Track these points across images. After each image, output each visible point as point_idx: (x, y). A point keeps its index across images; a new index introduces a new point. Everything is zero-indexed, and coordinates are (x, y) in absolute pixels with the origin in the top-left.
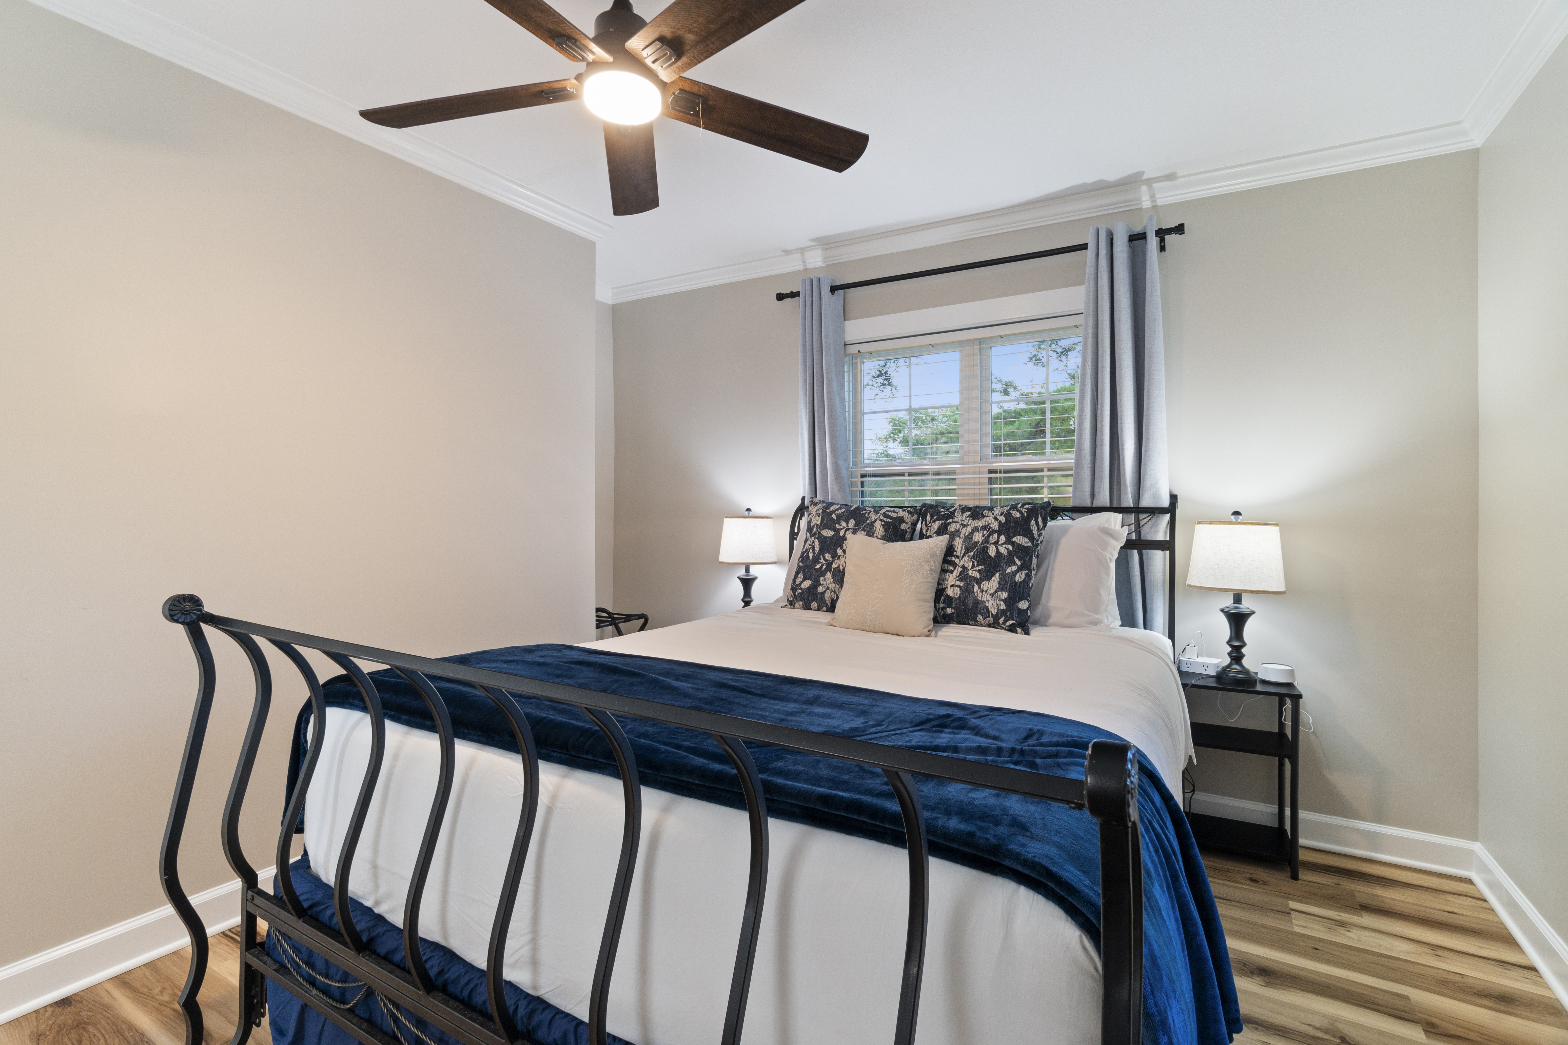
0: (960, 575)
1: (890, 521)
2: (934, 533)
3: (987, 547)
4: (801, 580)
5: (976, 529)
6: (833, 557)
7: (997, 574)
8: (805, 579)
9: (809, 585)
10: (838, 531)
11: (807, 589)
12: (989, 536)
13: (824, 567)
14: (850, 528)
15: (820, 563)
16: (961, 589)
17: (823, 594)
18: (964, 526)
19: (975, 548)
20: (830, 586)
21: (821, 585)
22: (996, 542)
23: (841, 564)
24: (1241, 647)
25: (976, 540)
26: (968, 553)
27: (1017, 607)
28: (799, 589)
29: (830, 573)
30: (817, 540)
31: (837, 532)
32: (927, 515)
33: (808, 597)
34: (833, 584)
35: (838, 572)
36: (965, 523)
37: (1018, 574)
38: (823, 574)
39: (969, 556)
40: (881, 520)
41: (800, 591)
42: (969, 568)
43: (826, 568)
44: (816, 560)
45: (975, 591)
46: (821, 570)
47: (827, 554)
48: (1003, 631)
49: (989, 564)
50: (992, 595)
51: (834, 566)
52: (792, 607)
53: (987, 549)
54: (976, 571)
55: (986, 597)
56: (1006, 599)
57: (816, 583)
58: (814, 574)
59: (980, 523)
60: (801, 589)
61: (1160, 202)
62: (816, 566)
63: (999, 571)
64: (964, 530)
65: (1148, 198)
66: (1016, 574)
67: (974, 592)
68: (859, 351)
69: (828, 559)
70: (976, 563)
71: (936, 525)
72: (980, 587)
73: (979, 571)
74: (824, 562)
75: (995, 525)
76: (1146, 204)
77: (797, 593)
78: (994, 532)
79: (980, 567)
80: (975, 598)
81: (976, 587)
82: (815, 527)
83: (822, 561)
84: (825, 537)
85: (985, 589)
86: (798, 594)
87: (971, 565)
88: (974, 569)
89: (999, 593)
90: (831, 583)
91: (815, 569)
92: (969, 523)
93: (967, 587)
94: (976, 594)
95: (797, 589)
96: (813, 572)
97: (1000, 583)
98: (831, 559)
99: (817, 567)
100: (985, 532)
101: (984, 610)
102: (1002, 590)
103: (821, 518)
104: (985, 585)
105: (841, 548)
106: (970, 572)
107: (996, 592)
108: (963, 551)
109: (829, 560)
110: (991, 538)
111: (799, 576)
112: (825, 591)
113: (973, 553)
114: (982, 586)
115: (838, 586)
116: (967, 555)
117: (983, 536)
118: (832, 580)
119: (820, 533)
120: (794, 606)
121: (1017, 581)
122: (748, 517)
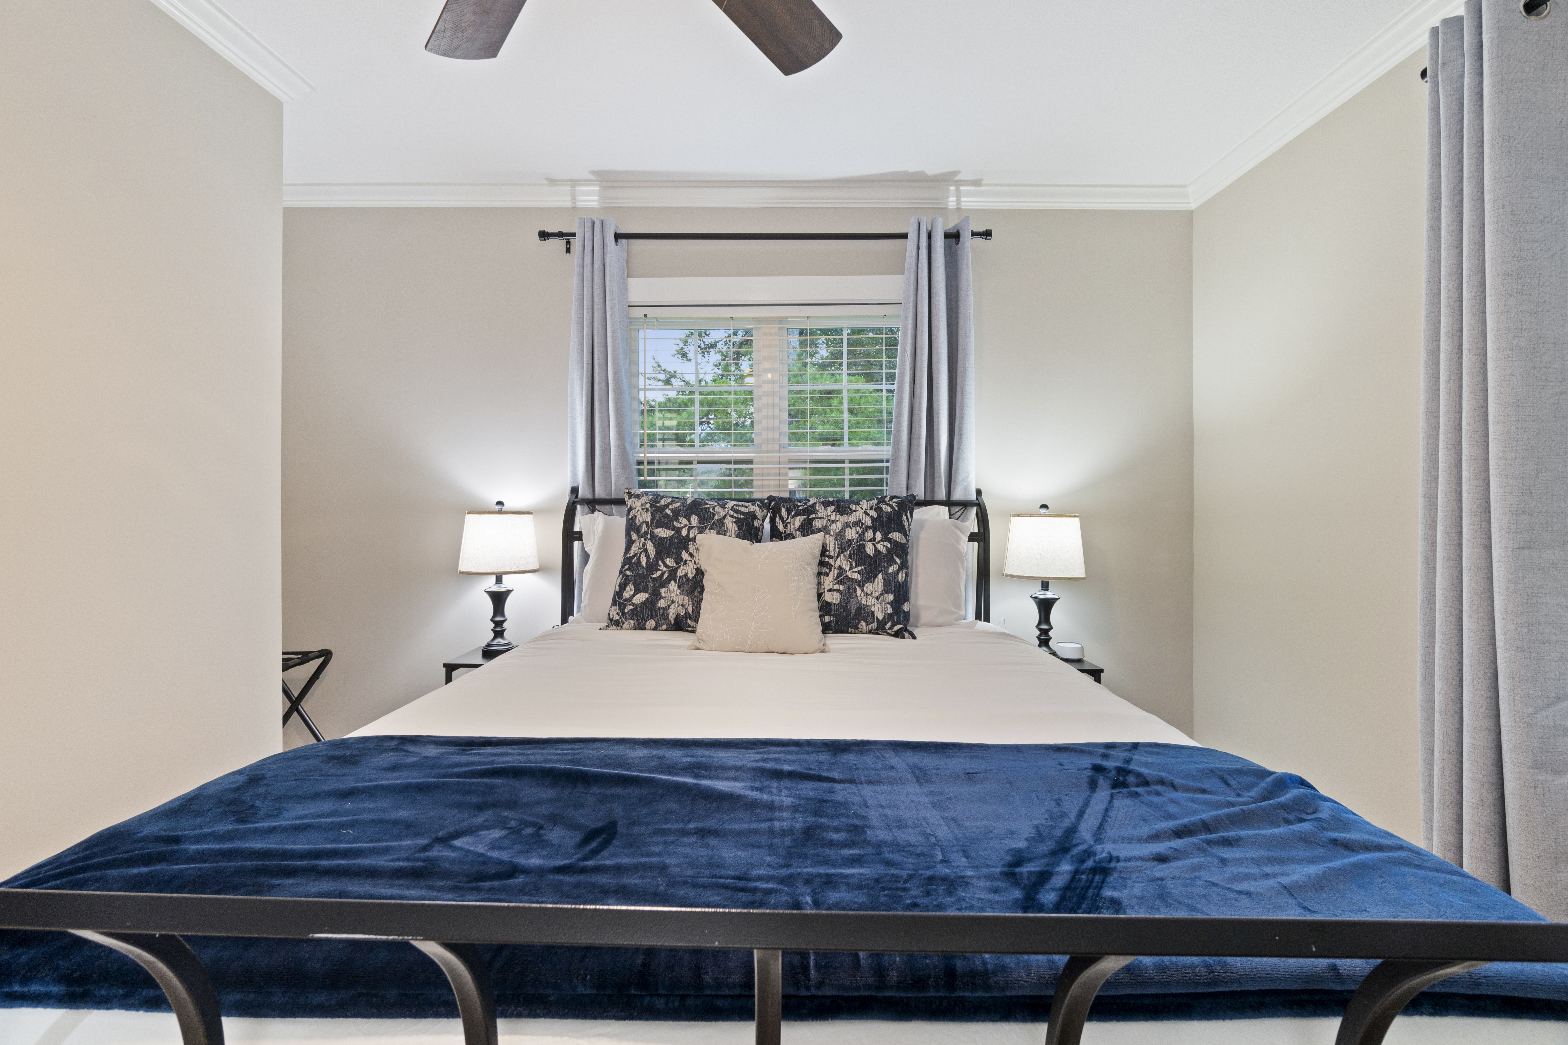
0: (838, 577)
1: (742, 517)
2: (797, 530)
3: (864, 545)
4: (632, 593)
5: (847, 525)
6: (677, 563)
7: (880, 575)
8: (637, 591)
9: (644, 599)
10: (678, 530)
11: (641, 603)
12: (863, 533)
13: (666, 575)
14: (694, 527)
15: (660, 570)
16: (841, 594)
17: (666, 609)
18: (833, 522)
19: (850, 546)
20: (676, 599)
21: (663, 598)
22: (873, 540)
23: (689, 571)
24: (1048, 630)
25: (850, 538)
26: (843, 552)
27: (902, 609)
28: (630, 605)
29: (675, 582)
30: (649, 542)
31: (677, 530)
32: (781, 510)
33: (643, 614)
34: (680, 596)
35: (686, 581)
36: (833, 519)
37: (900, 574)
38: (665, 584)
39: (845, 556)
40: (731, 516)
41: (631, 607)
42: (847, 569)
43: (668, 576)
44: (652, 567)
45: (858, 594)
46: (661, 579)
47: (668, 559)
48: (887, 637)
49: (870, 564)
50: (877, 598)
51: (680, 573)
52: (619, 628)
53: (864, 548)
54: (855, 572)
55: (871, 601)
56: (892, 601)
57: (656, 596)
58: (651, 585)
59: (851, 519)
60: (633, 604)
61: (964, 205)
62: (653, 574)
63: (882, 571)
64: (833, 527)
65: (955, 199)
66: (898, 574)
67: (856, 596)
68: (645, 316)
69: (670, 565)
70: (854, 564)
71: (797, 521)
72: (863, 591)
73: (859, 572)
74: (665, 569)
75: (867, 521)
76: (952, 203)
77: (626, 610)
78: (867, 529)
79: (860, 568)
80: (859, 602)
81: (859, 590)
82: (644, 526)
83: (662, 567)
84: (661, 538)
85: (869, 593)
86: (629, 612)
87: (849, 566)
88: (853, 570)
89: (885, 595)
90: (677, 595)
91: (652, 578)
92: (837, 519)
93: (849, 591)
94: (859, 598)
95: (625, 606)
96: (649, 582)
97: (884, 584)
98: (675, 565)
99: (655, 576)
100: (858, 529)
101: (868, 615)
102: (887, 592)
103: (651, 513)
104: (869, 587)
105: (687, 551)
106: (849, 574)
107: (882, 594)
108: (837, 550)
109: (672, 567)
110: (866, 534)
111: (628, 588)
112: (669, 606)
113: (848, 552)
114: (865, 589)
115: (687, 598)
116: (842, 555)
117: (857, 533)
118: (679, 591)
119: (652, 533)
120: (622, 627)
121: (900, 581)
122: (500, 512)
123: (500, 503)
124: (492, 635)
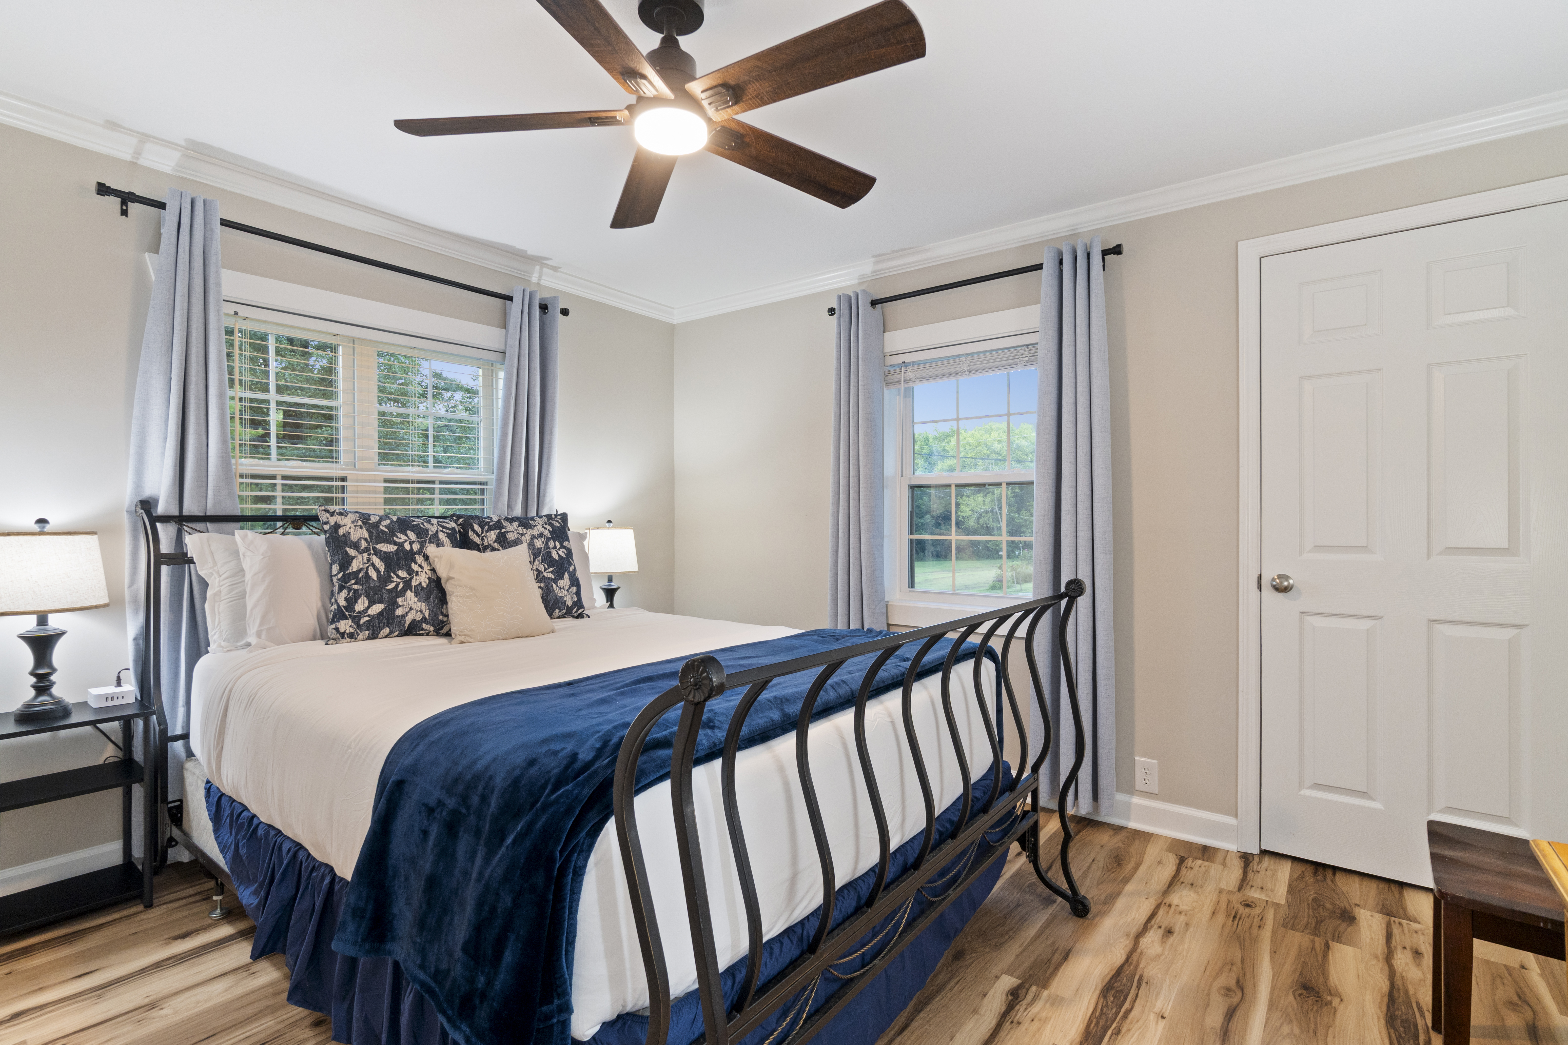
0: (537, 577)
1: (450, 532)
2: (494, 542)
3: (550, 552)
4: (366, 605)
5: (533, 537)
6: (410, 575)
7: (566, 573)
8: (372, 603)
9: (380, 610)
10: (401, 545)
11: (378, 614)
12: (547, 543)
13: (401, 586)
14: (414, 541)
15: (394, 582)
16: (542, 590)
17: (404, 616)
18: (522, 535)
19: (540, 553)
20: (414, 606)
21: (400, 606)
22: (555, 548)
23: (422, 580)
25: (539, 547)
26: (536, 558)
27: (579, 598)
28: (365, 616)
29: (411, 591)
30: (374, 556)
31: (399, 545)
32: (473, 526)
33: (379, 624)
34: (418, 603)
35: (421, 590)
36: (521, 532)
38: (401, 594)
39: (538, 561)
40: (442, 531)
41: (367, 619)
42: (543, 570)
43: (403, 587)
44: (385, 579)
45: (555, 589)
46: (397, 590)
47: (400, 571)
48: (571, 619)
49: (557, 566)
50: (568, 591)
51: (414, 583)
52: (353, 640)
53: (551, 554)
54: (549, 572)
55: (564, 593)
56: (574, 593)
57: (392, 605)
58: (386, 596)
59: (535, 532)
60: (369, 616)
61: (543, 282)
62: (387, 586)
63: (566, 571)
64: (523, 538)
65: (537, 276)
66: (575, 572)
67: (554, 590)
68: (236, 313)
69: (403, 576)
70: (546, 566)
71: (493, 535)
72: (557, 586)
73: (551, 572)
74: (399, 580)
75: (547, 533)
76: (534, 279)
77: (362, 622)
78: (548, 540)
79: (551, 569)
80: (556, 595)
81: (554, 586)
82: (363, 542)
83: (395, 579)
84: (386, 553)
85: (562, 587)
86: (364, 623)
87: (543, 568)
88: (547, 571)
89: (572, 588)
90: (415, 603)
91: (386, 590)
92: (525, 532)
93: (548, 587)
94: (556, 592)
95: (360, 618)
96: (383, 593)
97: (570, 581)
98: (408, 576)
99: (389, 587)
100: (543, 539)
101: (562, 604)
102: (573, 586)
103: (367, 530)
104: (561, 583)
105: (416, 563)
106: (545, 574)
107: (570, 588)
108: (532, 557)
109: (405, 578)
110: (549, 544)
111: (360, 601)
112: (407, 613)
113: (540, 558)
114: (559, 584)
115: (424, 604)
116: (536, 560)
117: (543, 543)
118: (416, 599)
119: (374, 549)
120: (356, 639)
121: (576, 578)
122: (42, 533)
123: (42, 521)
124: (32, 693)
